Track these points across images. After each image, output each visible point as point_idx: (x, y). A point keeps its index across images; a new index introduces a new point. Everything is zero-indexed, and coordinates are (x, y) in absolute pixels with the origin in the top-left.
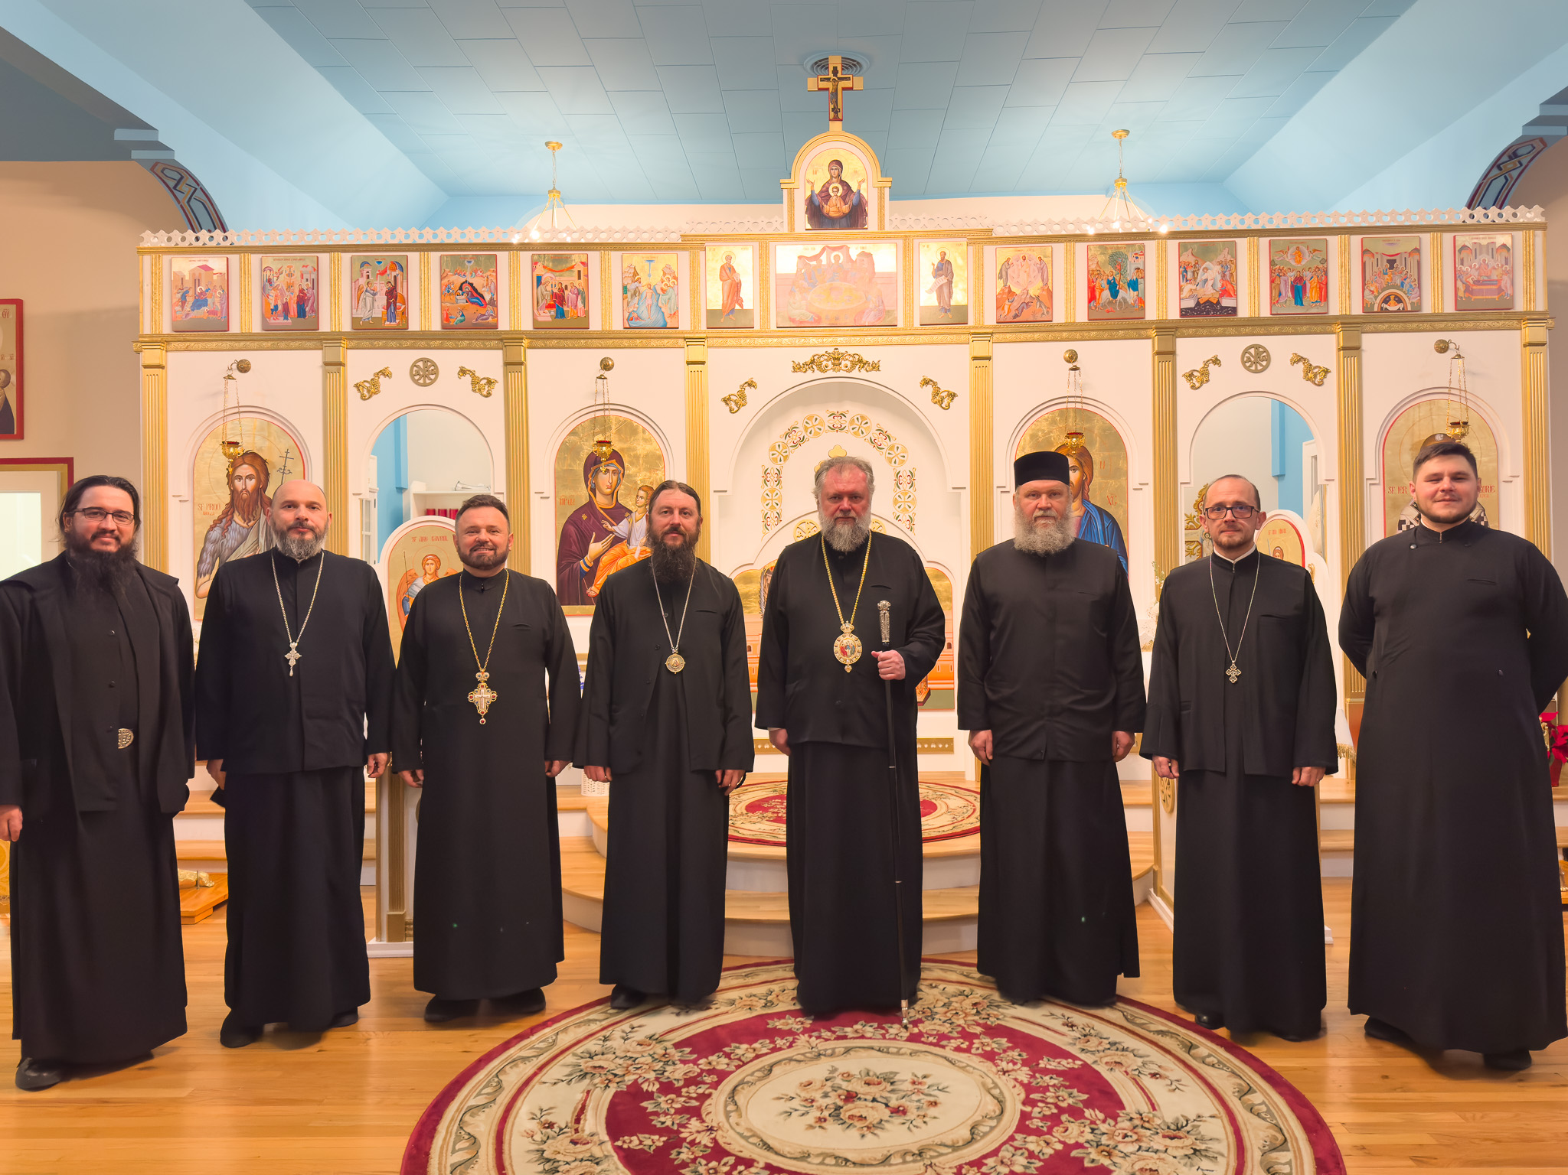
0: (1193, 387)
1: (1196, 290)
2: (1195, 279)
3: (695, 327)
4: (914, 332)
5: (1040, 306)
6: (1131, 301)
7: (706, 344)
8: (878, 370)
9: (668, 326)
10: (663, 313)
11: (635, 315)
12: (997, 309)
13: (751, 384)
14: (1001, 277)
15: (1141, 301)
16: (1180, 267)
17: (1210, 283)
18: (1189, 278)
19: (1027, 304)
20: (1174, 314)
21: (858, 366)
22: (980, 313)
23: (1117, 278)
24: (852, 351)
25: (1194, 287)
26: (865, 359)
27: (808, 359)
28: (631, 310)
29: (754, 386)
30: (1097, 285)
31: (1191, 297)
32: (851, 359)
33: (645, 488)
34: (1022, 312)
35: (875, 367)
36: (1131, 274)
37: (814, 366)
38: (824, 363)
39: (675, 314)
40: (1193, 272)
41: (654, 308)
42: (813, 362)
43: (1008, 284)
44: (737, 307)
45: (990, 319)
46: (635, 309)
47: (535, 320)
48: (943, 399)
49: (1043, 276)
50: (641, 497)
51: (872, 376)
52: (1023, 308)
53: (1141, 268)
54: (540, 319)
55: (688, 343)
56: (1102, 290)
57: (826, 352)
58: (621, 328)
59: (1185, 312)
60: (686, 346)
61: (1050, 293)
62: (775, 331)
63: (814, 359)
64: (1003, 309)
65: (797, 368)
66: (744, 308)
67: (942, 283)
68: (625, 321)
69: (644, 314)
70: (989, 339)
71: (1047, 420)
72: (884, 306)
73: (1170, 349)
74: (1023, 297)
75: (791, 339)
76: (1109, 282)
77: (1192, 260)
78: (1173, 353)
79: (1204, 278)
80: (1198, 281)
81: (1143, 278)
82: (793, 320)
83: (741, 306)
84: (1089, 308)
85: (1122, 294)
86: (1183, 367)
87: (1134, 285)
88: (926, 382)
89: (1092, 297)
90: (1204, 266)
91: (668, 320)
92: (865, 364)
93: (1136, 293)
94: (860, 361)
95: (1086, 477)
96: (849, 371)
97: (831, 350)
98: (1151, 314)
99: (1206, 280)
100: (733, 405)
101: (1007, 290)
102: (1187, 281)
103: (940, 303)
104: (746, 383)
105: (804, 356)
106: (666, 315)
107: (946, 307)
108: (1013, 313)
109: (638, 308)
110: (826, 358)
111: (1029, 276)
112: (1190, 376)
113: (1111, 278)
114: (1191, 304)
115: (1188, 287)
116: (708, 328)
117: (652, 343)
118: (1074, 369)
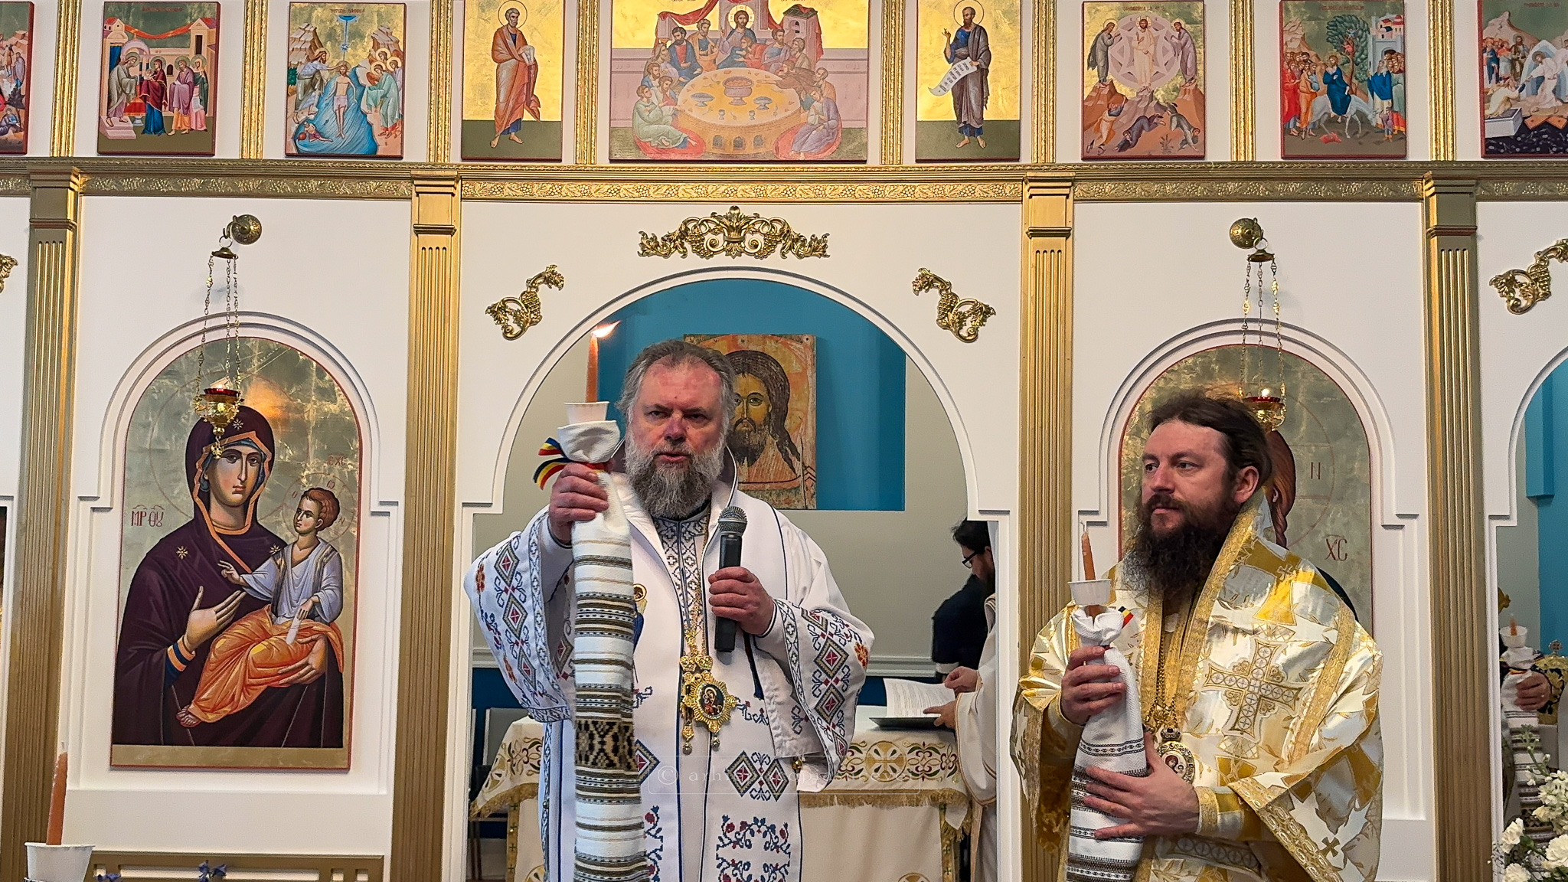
0: (1516, 309)
1: (1518, 99)
2: (1517, 76)
3: (437, 156)
4: (903, 176)
5: (1179, 125)
6: (1377, 121)
7: (457, 193)
8: (824, 255)
9: (379, 153)
10: (370, 125)
11: (311, 129)
12: (1084, 130)
13: (551, 278)
14: (1092, 64)
16: (1482, 50)
17: (1550, 85)
18: (1502, 73)
19: (1150, 120)
20: (1470, 150)
21: (780, 246)
22: (1048, 137)
23: (1347, 71)
24: (767, 212)
25: (1515, 94)
26: (796, 230)
27: (674, 228)
28: (302, 118)
29: (556, 284)
30: (1303, 83)
31: (1507, 114)
32: (766, 230)
33: (316, 494)
34: (1139, 136)
35: (818, 247)
36: (1376, 63)
37: (686, 245)
38: (709, 237)
39: (396, 127)
40: (1513, 62)
41: (350, 115)
42: (683, 234)
43: (1110, 77)
44: (527, 117)
45: (1069, 151)
46: (312, 117)
47: (102, 137)
49: (1184, 62)
50: (308, 513)
51: (810, 266)
52: (1142, 128)
53: (1399, 50)
54: (111, 134)
55: (419, 189)
56: (1314, 95)
57: (713, 215)
58: (282, 157)
59: (1492, 146)
60: (414, 194)
61: (1200, 99)
62: (606, 170)
63: (687, 229)
64: (1098, 129)
65: (651, 247)
66: (541, 119)
67: (966, 73)
68: (290, 140)
69: (331, 129)
70: (1067, 191)
71: (1191, 369)
72: (838, 119)
73: (1463, 222)
75: (638, 185)
76: (1328, 79)
77: (1509, 36)
78: (1471, 232)
79: (1536, 74)
80: (1524, 79)
81: (1402, 71)
82: (639, 145)
83: (535, 113)
84: (1285, 131)
85: (1356, 103)
86: (1491, 265)
87: (1382, 86)
88: (927, 282)
89: (1291, 110)
91: (379, 140)
92: (796, 241)
93: (1387, 103)
94: (786, 234)
95: (1280, 495)
96: (761, 255)
97: (723, 210)
98: (1421, 148)
99: (1541, 80)
100: (511, 321)
101: (1106, 91)
102: (1498, 80)
103: (959, 116)
104: (540, 276)
105: (666, 221)
106: (377, 130)
107: (974, 124)
108: (1119, 139)
109: (317, 114)
110: (712, 226)
111: (1154, 61)
112: (1507, 282)
113: (1331, 70)
114: (1507, 128)
115: (1500, 94)
116: (464, 159)
117: (344, 188)
118: (1261, 257)
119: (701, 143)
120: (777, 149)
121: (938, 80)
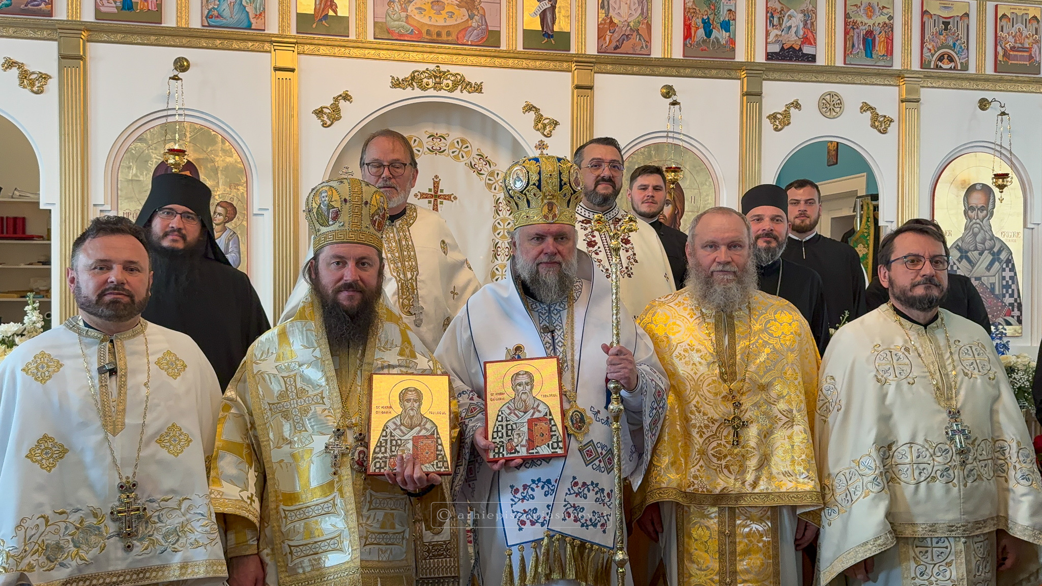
0: (776, 129)
1: (781, 35)
2: (781, 25)
3: (283, 30)
4: (517, 55)
5: (640, 39)
6: (723, 42)
7: (296, 50)
8: (481, 92)
9: (253, 27)
10: (248, 13)
11: (216, 13)
12: (598, 39)
13: (346, 97)
14: (603, 7)
15: (732, 41)
16: (767, 12)
17: (794, 30)
18: (775, 23)
19: (627, 36)
20: (760, 57)
21: (460, 87)
22: (583, 42)
23: (711, 17)
24: (454, 69)
25: (779, 33)
26: (467, 79)
27: (407, 74)
28: (210, 7)
29: (349, 100)
30: (693, 23)
31: (776, 42)
32: (453, 78)
33: (224, 205)
34: (622, 43)
35: (478, 89)
36: (724, 16)
37: (414, 83)
38: (425, 80)
39: (261, 14)
40: (779, 18)
41: (237, 7)
42: (413, 78)
43: (610, 14)
44: (331, 13)
45: (592, 49)
46: (216, 7)
47: (97, 11)
48: (545, 126)
49: (642, 9)
50: (220, 214)
51: (474, 97)
52: (624, 40)
53: (733, 10)
54: (103, 9)
55: (276, 47)
56: (697, 28)
57: (427, 69)
58: (199, 26)
59: (770, 56)
60: (273, 49)
61: (649, 27)
62: (372, 43)
63: (414, 76)
64: (605, 39)
65: (397, 84)
66: (339, 14)
67: (546, 7)
68: (204, 18)
69: (227, 13)
70: (591, 68)
71: (643, 153)
72: (487, 25)
73: (757, 90)
74: (624, 29)
75: (389, 52)
76: (704, 22)
77: (778, 6)
78: (759, 94)
79: (788, 25)
80: (783, 26)
81: (734, 20)
82: (389, 31)
83: (335, 12)
84: (685, 45)
85: (715, 33)
86: (767, 110)
87: (726, 26)
88: (529, 108)
89: (687, 35)
90: (789, 13)
91: (252, 21)
92: (467, 85)
93: (728, 34)
94: (463, 80)
95: (678, 212)
96: (451, 91)
97: (432, 67)
98: (741, 56)
99: (790, 27)
100: (325, 118)
101: (608, 21)
102: (773, 26)
103: (543, 28)
104: (341, 96)
105: (404, 71)
106: (251, 15)
107: (550, 33)
108: (614, 44)
109: (218, 5)
110: (427, 75)
111: (630, 8)
112: (773, 117)
113: (705, 17)
114: (776, 48)
115: (774, 32)
116: (297, 33)
117: (235, 45)
118: (675, 103)
119: (420, 32)
120: (458, 38)
121: (534, 10)
